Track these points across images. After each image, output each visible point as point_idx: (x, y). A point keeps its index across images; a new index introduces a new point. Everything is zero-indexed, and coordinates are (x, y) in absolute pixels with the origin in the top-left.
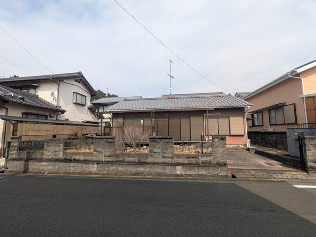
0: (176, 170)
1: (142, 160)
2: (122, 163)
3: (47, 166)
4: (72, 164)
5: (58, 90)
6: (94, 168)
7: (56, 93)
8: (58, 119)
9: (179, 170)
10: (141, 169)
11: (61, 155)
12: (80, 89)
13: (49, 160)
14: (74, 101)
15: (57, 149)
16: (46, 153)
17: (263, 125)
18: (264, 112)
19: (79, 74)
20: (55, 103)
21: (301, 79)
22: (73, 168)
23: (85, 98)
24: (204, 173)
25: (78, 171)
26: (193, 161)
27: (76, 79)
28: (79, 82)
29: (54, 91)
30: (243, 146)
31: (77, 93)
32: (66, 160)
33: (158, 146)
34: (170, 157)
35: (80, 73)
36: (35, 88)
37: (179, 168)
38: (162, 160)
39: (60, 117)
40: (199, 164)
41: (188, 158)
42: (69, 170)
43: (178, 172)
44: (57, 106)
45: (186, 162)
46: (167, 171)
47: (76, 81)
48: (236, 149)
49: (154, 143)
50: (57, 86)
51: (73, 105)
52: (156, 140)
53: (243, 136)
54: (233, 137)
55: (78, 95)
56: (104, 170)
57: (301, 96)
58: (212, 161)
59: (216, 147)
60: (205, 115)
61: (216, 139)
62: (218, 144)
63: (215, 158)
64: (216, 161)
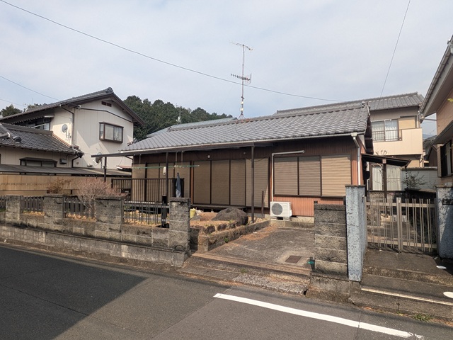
0: (121, 250)
1: (89, 233)
2: (70, 234)
3: (7, 231)
4: (25, 231)
5: (73, 122)
6: (42, 238)
7: (70, 126)
8: (74, 166)
9: (125, 252)
10: (85, 245)
11: (18, 220)
12: (112, 116)
13: (9, 224)
14: (102, 137)
15: (16, 210)
16: (7, 214)
19: (107, 92)
20: (69, 142)
22: (26, 236)
23: (121, 129)
24: (153, 259)
25: (30, 241)
26: (144, 238)
27: (103, 100)
28: (110, 105)
29: (68, 124)
31: (105, 124)
32: (22, 226)
33: (105, 212)
34: (117, 230)
35: (110, 90)
36: (49, 121)
37: (124, 247)
38: (108, 235)
39: (78, 163)
40: (150, 245)
41: (138, 233)
42: (23, 238)
43: (124, 255)
44: (71, 147)
45: (135, 240)
46: (112, 252)
47: (104, 103)
49: (101, 206)
50: (71, 116)
51: (101, 143)
52: (103, 201)
55: (107, 127)
56: (51, 243)
58: (167, 241)
59: (174, 218)
60: (273, 154)
61: (174, 204)
62: (177, 212)
63: (171, 236)
64: (173, 241)
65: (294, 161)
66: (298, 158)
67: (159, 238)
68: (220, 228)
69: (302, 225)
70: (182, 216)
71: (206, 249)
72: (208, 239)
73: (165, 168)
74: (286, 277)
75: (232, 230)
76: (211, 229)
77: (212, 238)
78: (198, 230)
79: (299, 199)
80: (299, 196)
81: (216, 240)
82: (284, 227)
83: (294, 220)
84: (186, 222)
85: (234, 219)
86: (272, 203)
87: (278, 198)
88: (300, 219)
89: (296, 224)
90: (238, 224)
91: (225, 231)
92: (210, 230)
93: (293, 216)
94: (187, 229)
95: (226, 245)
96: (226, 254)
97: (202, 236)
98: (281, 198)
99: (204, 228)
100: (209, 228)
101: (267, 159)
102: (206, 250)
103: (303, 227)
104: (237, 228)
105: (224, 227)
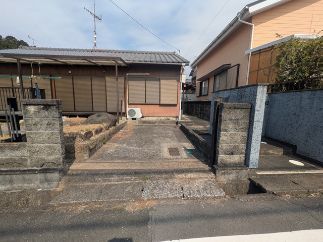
17: (207, 95)
18: (210, 79)
21: (252, 26)
30: (174, 119)
48: (163, 123)
53: (175, 105)
54: (164, 108)
57: (247, 52)
58: (26, 160)
59: (33, 127)
60: (127, 74)
61: (31, 109)
62: (38, 120)
63: (32, 153)
64: (35, 158)
65: (142, 80)
66: (145, 79)
67: (8, 157)
68: (97, 132)
69: (149, 122)
70: (49, 124)
71: (86, 156)
72: (87, 146)
73: (18, 78)
74: (191, 175)
75: (108, 131)
76: (88, 134)
77: (91, 145)
78: (73, 137)
79: (145, 106)
80: (146, 104)
81: (96, 145)
82: (137, 124)
83: (144, 119)
84: (56, 131)
85: (106, 122)
86: (128, 109)
87: (131, 106)
88: (146, 119)
89: (145, 122)
90: (110, 126)
91: (102, 134)
92: (88, 136)
93: (143, 117)
94: (59, 140)
95: (104, 146)
96: (111, 157)
97: (79, 143)
98: (133, 106)
99: (81, 135)
100: (86, 134)
101: (124, 78)
102: (86, 158)
103: (149, 123)
104: (111, 129)
105: (100, 130)
